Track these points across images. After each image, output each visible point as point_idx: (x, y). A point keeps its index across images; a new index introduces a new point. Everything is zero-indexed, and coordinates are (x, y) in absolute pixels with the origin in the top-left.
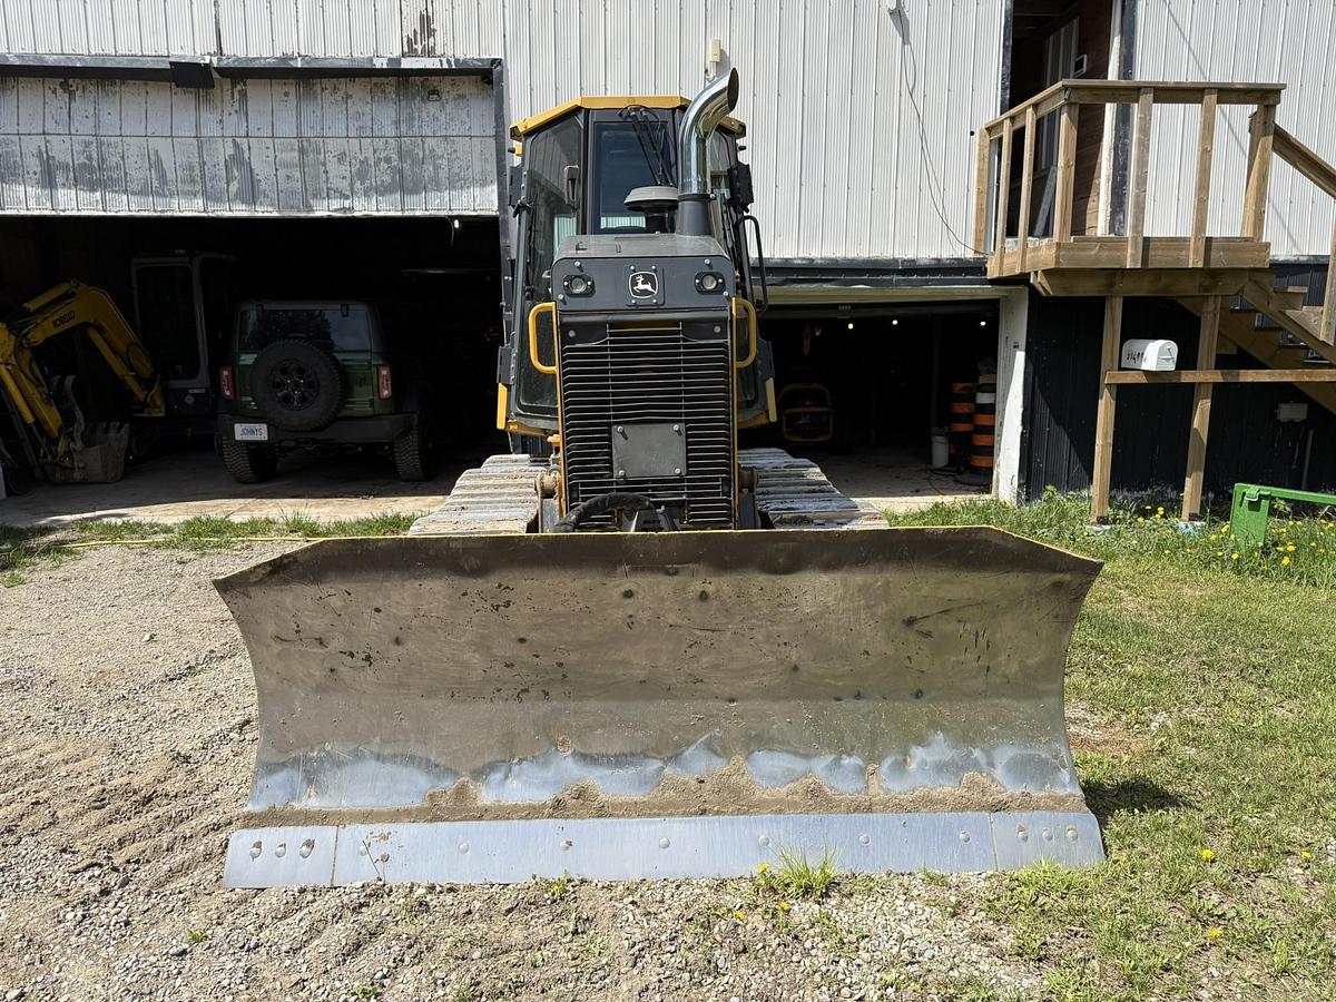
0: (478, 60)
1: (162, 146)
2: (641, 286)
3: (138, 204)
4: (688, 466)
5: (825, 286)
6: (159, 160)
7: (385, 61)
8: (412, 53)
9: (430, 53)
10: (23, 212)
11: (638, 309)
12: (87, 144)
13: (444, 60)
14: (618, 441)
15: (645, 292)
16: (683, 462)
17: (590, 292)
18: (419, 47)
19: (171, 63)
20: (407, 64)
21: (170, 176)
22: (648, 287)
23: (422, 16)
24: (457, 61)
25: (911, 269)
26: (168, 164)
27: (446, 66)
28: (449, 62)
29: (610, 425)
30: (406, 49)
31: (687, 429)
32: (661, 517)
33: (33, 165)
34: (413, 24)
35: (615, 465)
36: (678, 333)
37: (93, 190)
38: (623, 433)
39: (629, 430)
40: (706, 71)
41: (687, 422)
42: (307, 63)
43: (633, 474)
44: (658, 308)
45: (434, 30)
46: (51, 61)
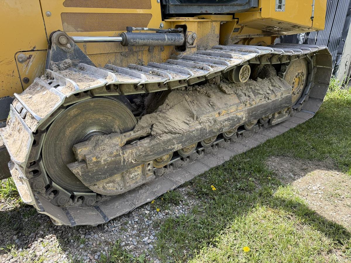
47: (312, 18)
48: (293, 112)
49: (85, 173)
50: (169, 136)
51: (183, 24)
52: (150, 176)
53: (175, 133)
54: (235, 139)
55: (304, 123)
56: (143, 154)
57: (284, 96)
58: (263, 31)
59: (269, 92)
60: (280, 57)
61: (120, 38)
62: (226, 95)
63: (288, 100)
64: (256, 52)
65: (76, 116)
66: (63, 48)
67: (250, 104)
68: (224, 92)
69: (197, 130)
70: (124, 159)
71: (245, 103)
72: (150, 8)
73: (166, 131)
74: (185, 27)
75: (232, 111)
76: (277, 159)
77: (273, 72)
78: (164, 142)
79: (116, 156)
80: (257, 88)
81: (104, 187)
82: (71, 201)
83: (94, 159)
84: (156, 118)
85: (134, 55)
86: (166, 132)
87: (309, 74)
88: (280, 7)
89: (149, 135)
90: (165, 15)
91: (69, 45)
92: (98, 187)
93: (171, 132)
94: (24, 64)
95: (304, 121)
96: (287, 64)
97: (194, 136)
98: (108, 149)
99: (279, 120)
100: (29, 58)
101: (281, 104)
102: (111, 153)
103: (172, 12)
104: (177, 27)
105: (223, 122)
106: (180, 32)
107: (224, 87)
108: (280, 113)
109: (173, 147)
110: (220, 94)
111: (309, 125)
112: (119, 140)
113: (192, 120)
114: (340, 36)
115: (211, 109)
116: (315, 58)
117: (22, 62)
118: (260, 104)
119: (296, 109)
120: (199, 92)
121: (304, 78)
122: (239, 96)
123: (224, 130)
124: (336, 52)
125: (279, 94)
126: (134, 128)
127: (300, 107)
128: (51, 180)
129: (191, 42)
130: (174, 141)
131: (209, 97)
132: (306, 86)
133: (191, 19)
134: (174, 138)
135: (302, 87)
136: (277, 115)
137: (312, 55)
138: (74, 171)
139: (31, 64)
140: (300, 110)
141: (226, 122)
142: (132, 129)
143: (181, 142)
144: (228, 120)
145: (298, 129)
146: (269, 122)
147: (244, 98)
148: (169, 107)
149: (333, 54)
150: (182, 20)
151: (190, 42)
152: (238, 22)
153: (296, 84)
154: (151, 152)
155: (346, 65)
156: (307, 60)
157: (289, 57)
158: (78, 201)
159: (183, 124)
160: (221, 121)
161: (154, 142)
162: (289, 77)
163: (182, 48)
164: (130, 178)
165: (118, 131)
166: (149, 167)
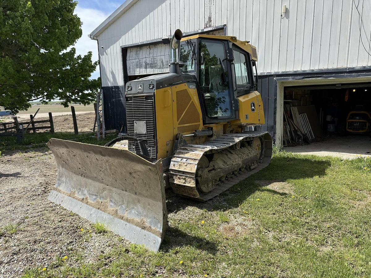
0: (220, 26)
1: (163, 57)
2: (139, 88)
3: (159, 71)
4: (147, 131)
5: (318, 78)
6: (163, 61)
7: (201, 30)
8: (206, 27)
9: (210, 26)
10: (142, 74)
11: (139, 93)
12: (152, 59)
13: (213, 27)
14: (135, 124)
15: (140, 89)
16: (146, 130)
17: (131, 90)
18: (208, 25)
19: (162, 39)
20: (205, 30)
21: (164, 64)
22: (141, 88)
23: (209, 17)
24: (216, 27)
25: (352, 71)
26: (164, 62)
27: (213, 29)
28: (214, 28)
29: (133, 120)
30: (205, 27)
31: (147, 122)
32: (139, 143)
33: (144, 64)
34: (207, 20)
35: (135, 130)
36: (144, 99)
37: (152, 68)
38: (136, 122)
39: (137, 122)
40: (281, 16)
41: (147, 120)
42: (186, 34)
43: (138, 132)
44: (142, 93)
45: (212, 20)
46: (145, 43)
47: (259, 120)
48: (258, 163)
49: (201, 181)
50: (219, 170)
51: (211, 127)
53: (221, 169)
54: (238, 175)
55: (265, 168)
56: (214, 176)
57: (254, 155)
58: (239, 126)
59: (248, 153)
60: (250, 138)
61: (193, 135)
62: (233, 155)
63: (256, 156)
64: (243, 137)
67: (242, 158)
68: (232, 153)
69: (227, 168)
70: (209, 178)
71: (240, 158)
72: (200, 122)
73: (218, 167)
74: (212, 128)
75: (237, 161)
76: (258, 181)
77: (247, 144)
78: (218, 172)
80: (243, 151)
87: (262, 144)
88: (247, 118)
89: (214, 169)
90: (204, 124)
95: (265, 167)
96: (253, 140)
97: (227, 171)
99: (254, 167)
100: (169, 143)
101: (253, 159)
103: (207, 122)
104: (208, 128)
106: (210, 130)
107: (232, 151)
108: (253, 163)
109: (221, 174)
110: (230, 154)
111: (267, 169)
112: (207, 170)
113: (225, 164)
114: (273, 124)
115: (230, 160)
116: (263, 137)
118: (246, 158)
119: (260, 162)
120: (223, 153)
121: (260, 146)
122: (238, 155)
124: (273, 132)
125: (252, 154)
126: (209, 166)
127: (261, 161)
131: (227, 155)
132: (262, 150)
133: (214, 125)
134: (221, 171)
135: (260, 151)
136: (252, 164)
137: (262, 136)
139: (169, 146)
140: (261, 162)
142: (208, 167)
143: (223, 173)
144: (236, 164)
145: (263, 170)
146: (250, 168)
147: (240, 156)
149: (271, 134)
150: (211, 125)
151: (214, 133)
152: (230, 124)
153: (257, 149)
154: (216, 175)
155: (279, 139)
156: (260, 138)
157: (253, 138)
159: (223, 165)
160: (234, 165)
161: (216, 171)
162: (254, 146)
163: (211, 136)
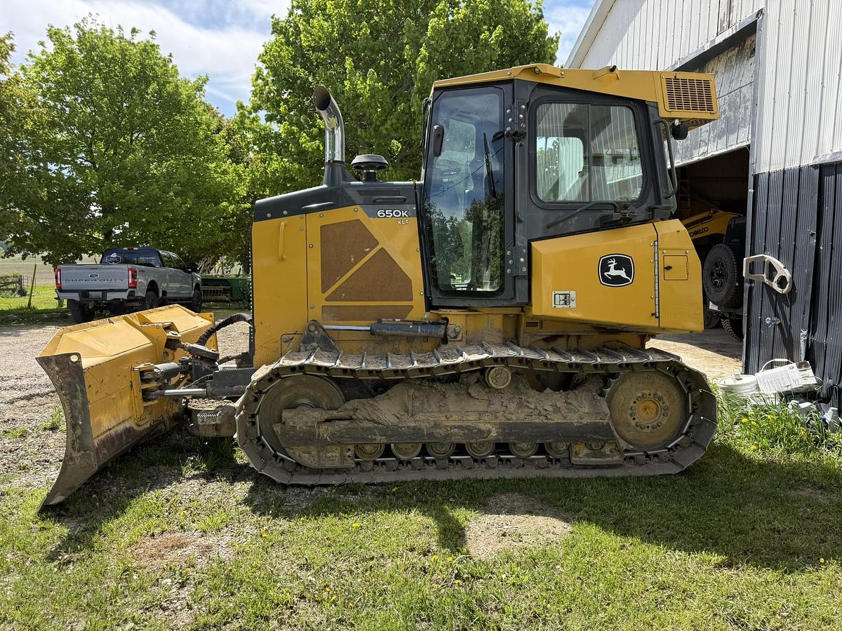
0: (750, 17)
7: (709, 44)
8: (721, 31)
9: (729, 26)
18: (725, 24)
20: (718, 40)
24: (740, 25)
28: (736, 27)
34: (724, 9)
42: (681, 62)
45: (733, 7)
49: (284, 434)
50: (371, 425)
51: (445, 316)
52: (350, 463)
53: (379, 423)
56: (338, 434)
57: (586, 421)
61: (369, 328)
62: (472, 400)
63: (598, 428)
65: (290, 386)
66: (312, 334)
67: (503, 416)
68: (471, 396)
69: (408, 427)
70: (319, 434)
71: (495, 413)
72: (412, 300)
73: (369, 418)
74: (446, 320)
75: (469, 418)
78: (363, 428)
79: (311, 427)
80: (531, 400)
81: (300, 455)
82: (274, 459)
83: (291, 424)
84: (364, 404)
85: (389, 344)
86: (367, 419)
89: (349, 418)
91: (316, 332)
92: (294, 452)
93: (373, 421)
94: (287, 344)
97: (405, 434)
98: (305, 419)
99: (594, 459)
100: (292, 339)
101: (583, 433)
102: (307, 423)
104: (440, 319)
105: (451, 429)
106: (442, 324)
109: (374, 437)
110: (464, 396)
112: (318, 415)
113: (406, 415)
115: (437, 409)
117: (285, 342)
121: (667, 404)
122: (491, 404)
123: (453, 438)
125: (573, 416)
126: (339, 408)
128: (261, 434)
129: (453, 335)
130: (375, 430)
133: (454, 312)
134: (376, 428)
135: (665, 420)
138: (275, 429)
139: (291, 344)
141: (456, 430)
142: (336, 409)
143: (385, 435)
146: (570, 457)
147: (496, 408)
148: (387, 397)
150: (442, 312)
151: (451, 335)
152: (525, 315)
154: (347, 434)
158: (279, 462)
159: (393, 417)
160: (447, 426)
161: (352, 426)
162: (620, 398)
163: (444, 340)
164: (326, 457)
165: (326, 408)
166: (349, 453)
